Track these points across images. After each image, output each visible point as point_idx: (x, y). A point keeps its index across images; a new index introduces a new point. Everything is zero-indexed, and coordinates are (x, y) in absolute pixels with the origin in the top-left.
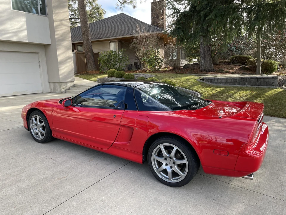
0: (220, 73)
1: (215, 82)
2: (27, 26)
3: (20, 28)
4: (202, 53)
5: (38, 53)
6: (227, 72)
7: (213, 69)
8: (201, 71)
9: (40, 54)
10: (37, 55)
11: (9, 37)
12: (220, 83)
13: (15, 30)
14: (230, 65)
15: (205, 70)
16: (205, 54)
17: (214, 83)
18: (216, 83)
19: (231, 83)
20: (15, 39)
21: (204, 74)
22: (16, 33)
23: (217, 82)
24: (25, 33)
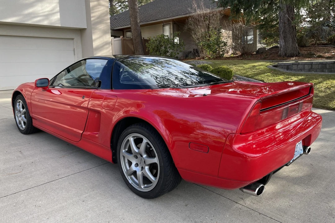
0: (309, 58)
1: (294, 68)
2: (60, 7)
3: (51, 11)
4: (282, 31)
5: (73, 39)
6: (320, 57)
7: (299, 53)
8: (280, 56)
9: (75, 40)
10: (71, 41)
11: (39, 21)
12: (301, 70)
13: (46, 13)
14: (326, 47)
15: (285, 55)
16: (285, 32)
17: (291, 70)
18: (295, 70)
19: (318, 70)
20: (45, 23)
21: (284, 59)
22: (47, 16)
23: (296, 68)
24: (58, 16)
